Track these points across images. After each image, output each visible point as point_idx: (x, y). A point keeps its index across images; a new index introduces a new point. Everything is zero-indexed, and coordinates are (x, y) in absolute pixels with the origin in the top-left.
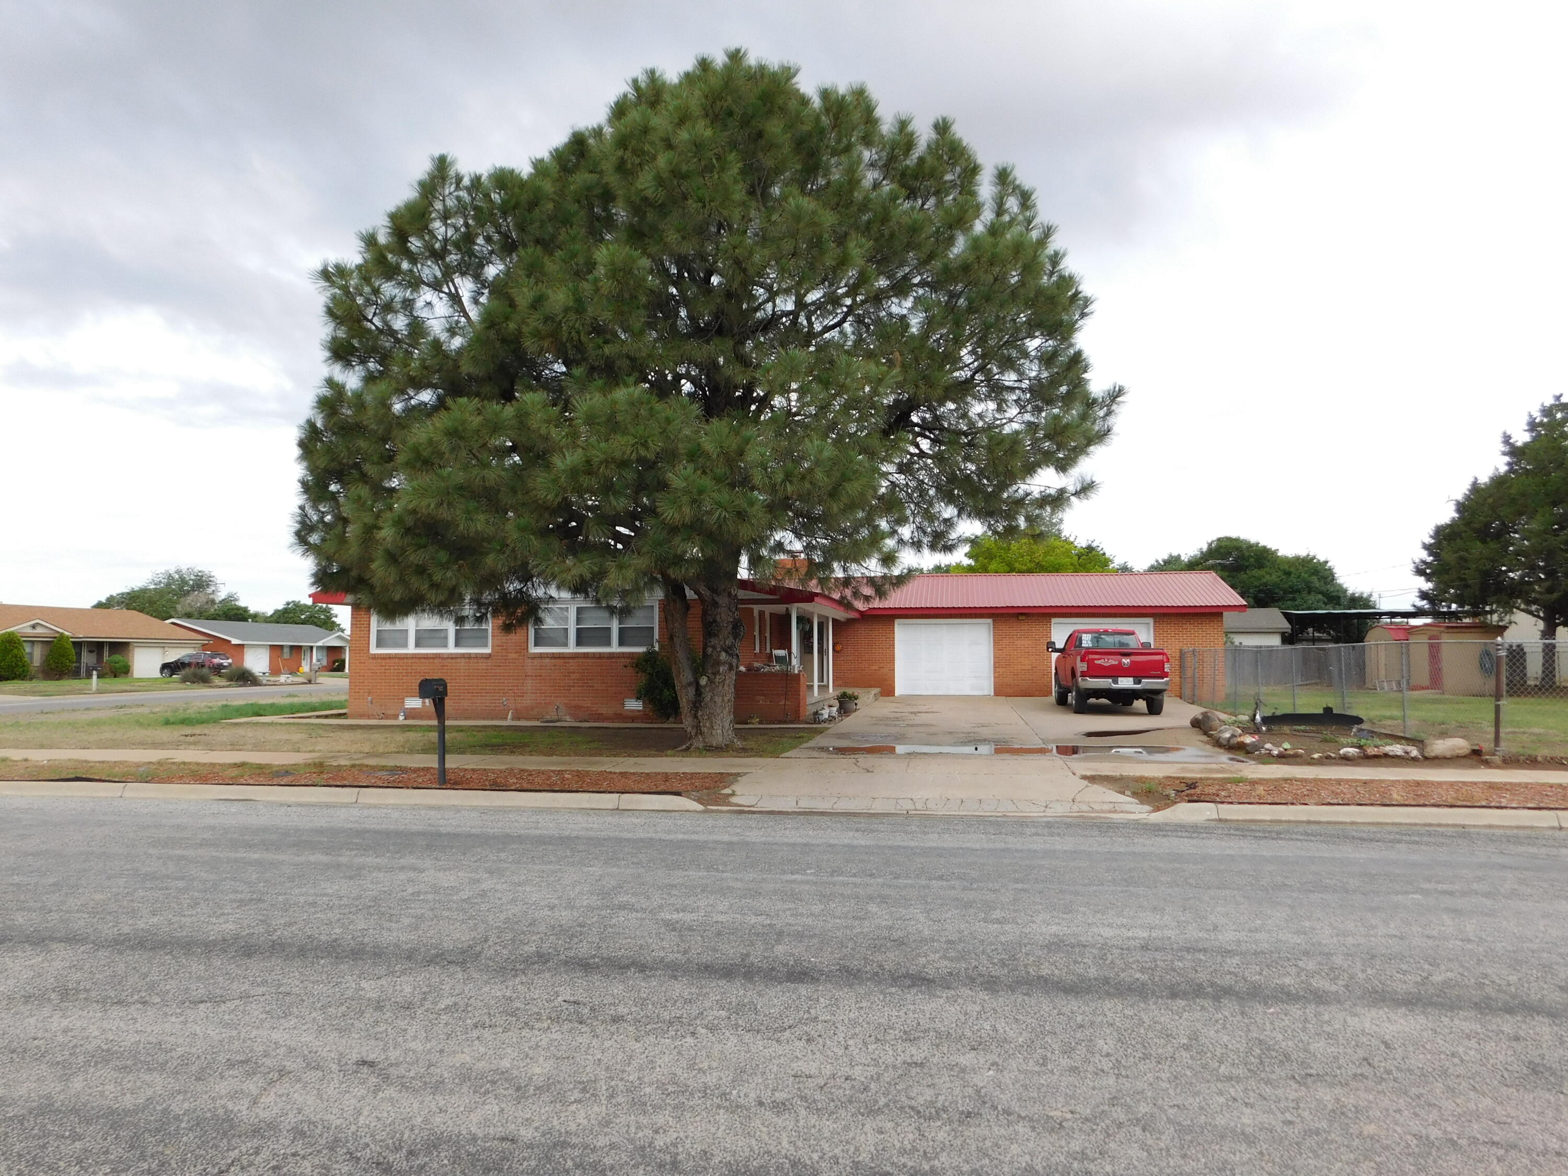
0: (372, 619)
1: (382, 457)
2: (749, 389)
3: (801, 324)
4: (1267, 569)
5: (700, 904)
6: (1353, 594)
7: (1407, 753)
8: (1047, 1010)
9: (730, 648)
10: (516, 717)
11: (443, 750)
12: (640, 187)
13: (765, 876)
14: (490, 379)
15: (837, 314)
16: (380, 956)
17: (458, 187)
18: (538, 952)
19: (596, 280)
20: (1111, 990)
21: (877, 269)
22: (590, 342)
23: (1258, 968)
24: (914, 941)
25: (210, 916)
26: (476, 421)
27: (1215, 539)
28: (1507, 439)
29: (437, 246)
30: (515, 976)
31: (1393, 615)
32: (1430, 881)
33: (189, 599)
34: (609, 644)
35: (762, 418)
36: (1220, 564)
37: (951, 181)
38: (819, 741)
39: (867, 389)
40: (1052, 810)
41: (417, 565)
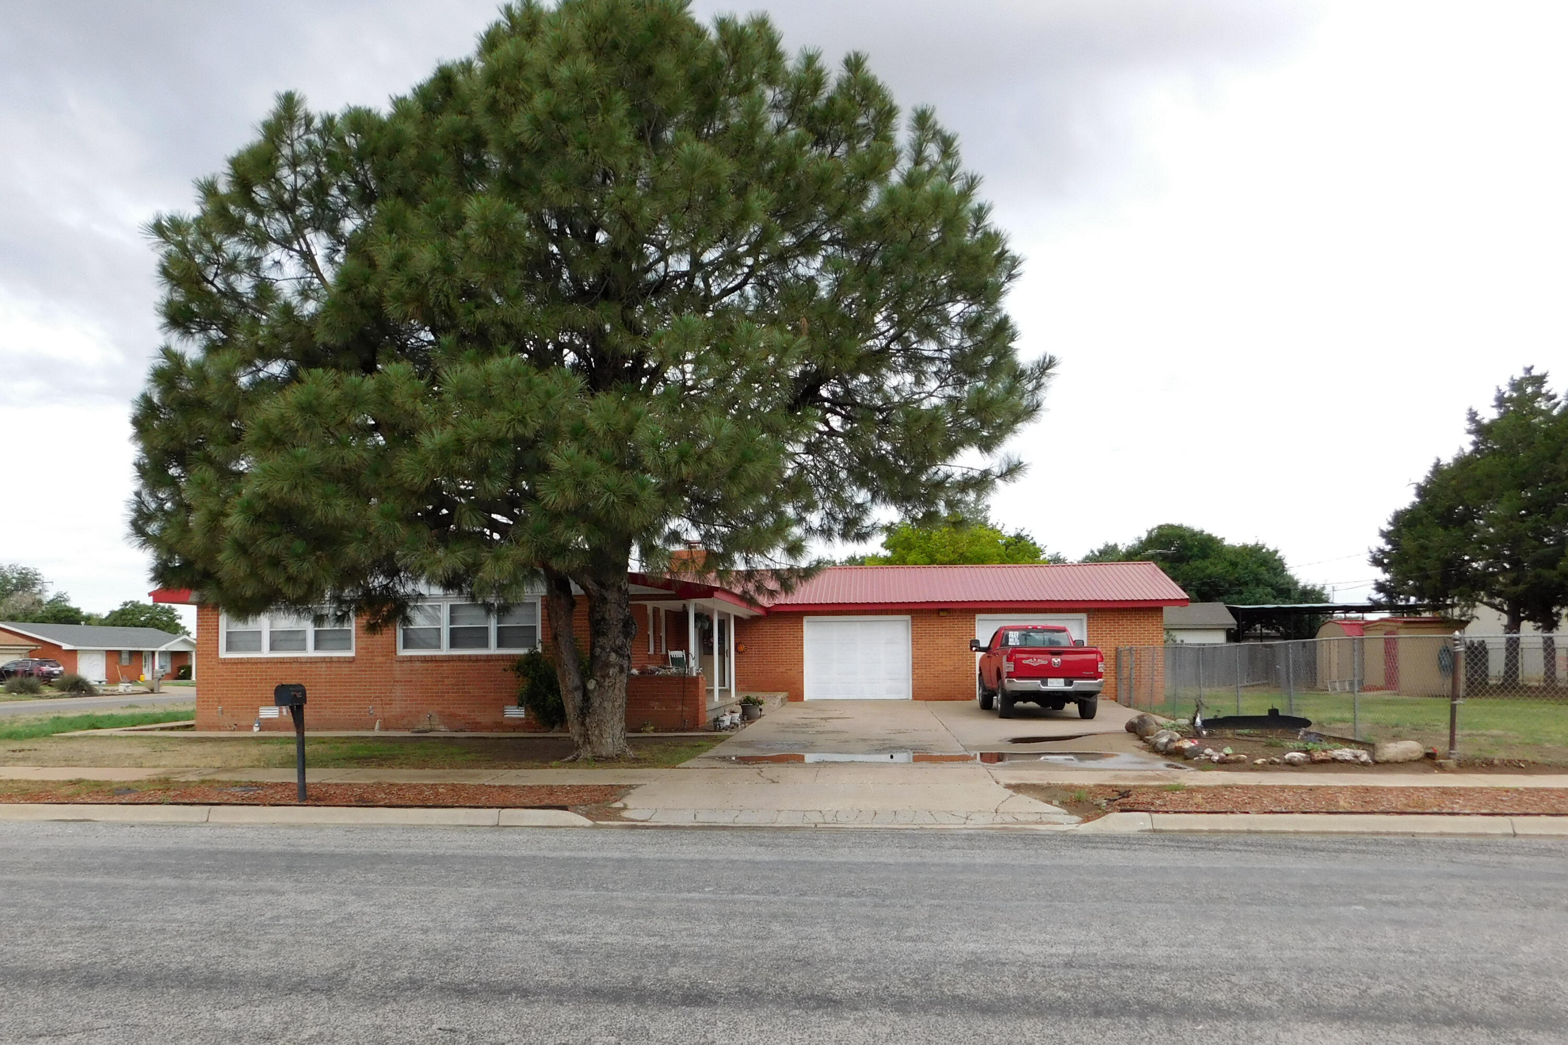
0: (221, 618)
1: (227, 438)
2: (639, 359)
3: (697, 287)
4: (1212, 560)
5: (589, 925)
6: (1305, 587)
7: (1356, 757)
8: (962, 1030)
9: (620, 648)
10: (385, 728)
11: (302, 763)
12: (515, 131)
13: (659, 895)
14: (348, 348)
15: (737, 275)
16: (236, 984)
17: (308, 130)
18: (410, 978)
19: (467, 236)
20: (1032, 1009)
21: (782, 225)
22: (460, 306)
23: (1188, 984)
24: (820, 961)
25: (46, 945)
26: (332, 395)
27: (1155, 526)
28: (1473, 416)
29: (286, 196)
30: (386, 1003)
31: (1347, 609)
32: (1374, 892)
33: (13, 600)
34: (486, 645)
35: (654, 392)
36: (1160, 553)
37: (864, 125)
38: (720, 750)
39: (771, 359)
40: (972, 822)
41: (270, 556)
